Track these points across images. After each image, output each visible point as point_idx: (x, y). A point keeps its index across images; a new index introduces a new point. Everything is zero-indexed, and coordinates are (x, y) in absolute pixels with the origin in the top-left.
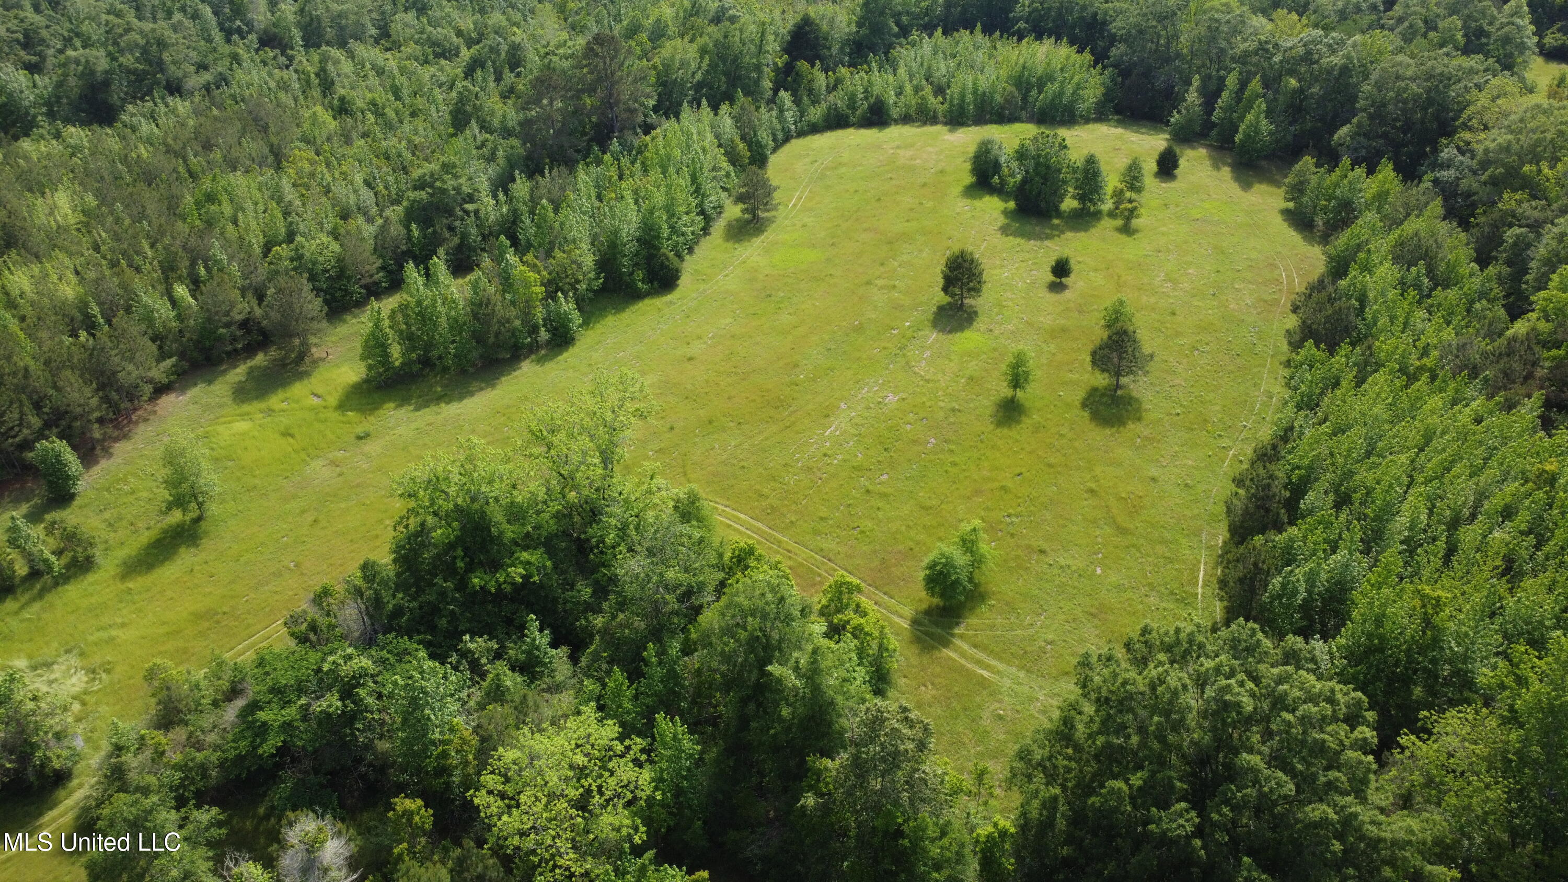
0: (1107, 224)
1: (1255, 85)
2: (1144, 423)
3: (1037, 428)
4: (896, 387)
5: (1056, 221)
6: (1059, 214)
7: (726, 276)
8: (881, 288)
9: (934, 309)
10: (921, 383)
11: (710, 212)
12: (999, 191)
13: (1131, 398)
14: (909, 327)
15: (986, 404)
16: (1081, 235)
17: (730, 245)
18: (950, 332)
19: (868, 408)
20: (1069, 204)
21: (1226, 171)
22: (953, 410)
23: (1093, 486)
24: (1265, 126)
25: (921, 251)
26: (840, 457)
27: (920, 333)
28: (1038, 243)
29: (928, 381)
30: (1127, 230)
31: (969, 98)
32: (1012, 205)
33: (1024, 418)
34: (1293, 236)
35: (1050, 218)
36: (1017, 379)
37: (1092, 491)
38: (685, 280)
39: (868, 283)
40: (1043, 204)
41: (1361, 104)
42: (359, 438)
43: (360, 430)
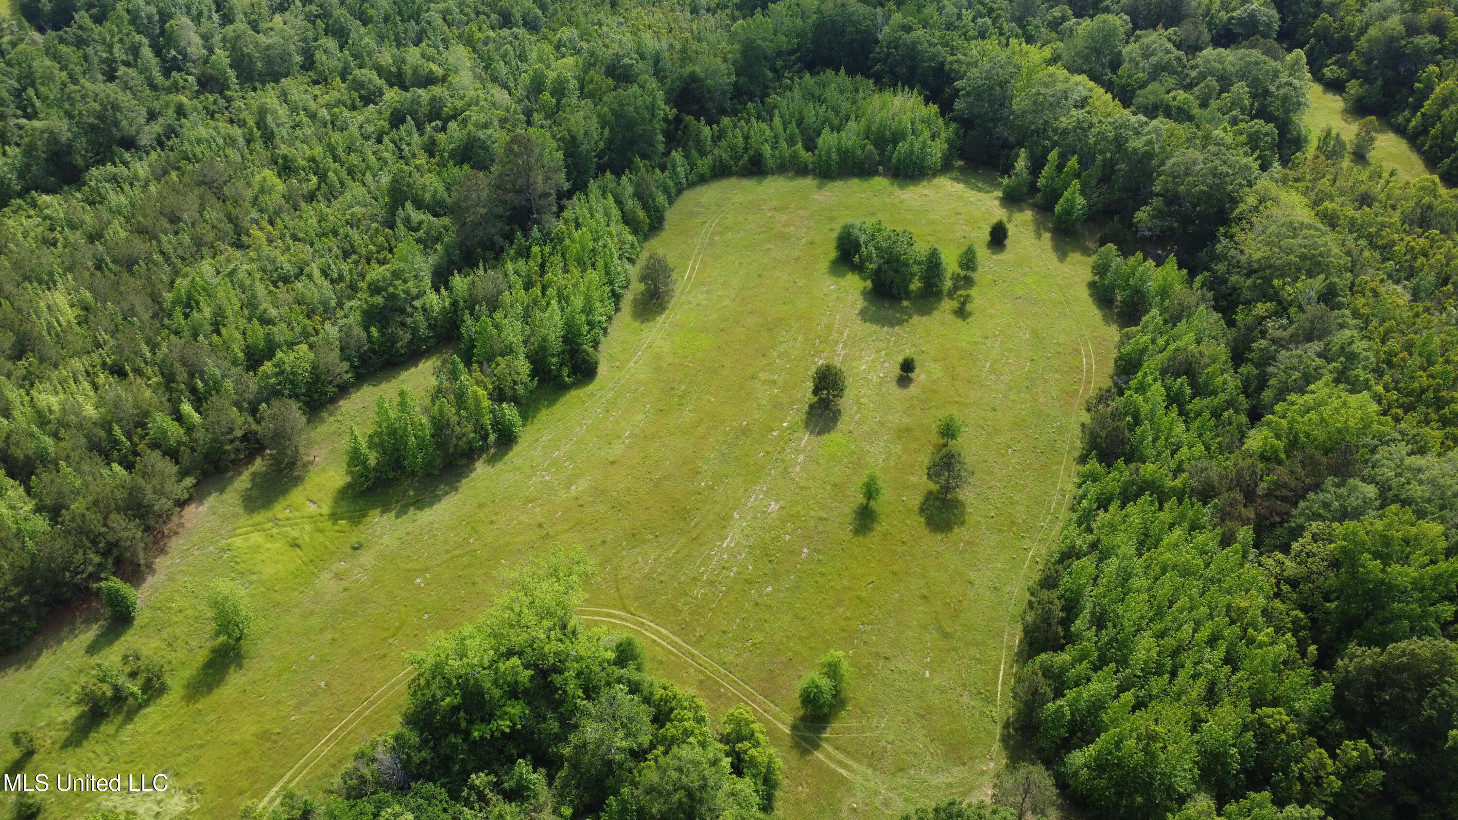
0: (948, 305)
1: (1073, 162)
2: (967, 526)
3: (885, 535)
4: (778, 494)
5: (905, 303)
6: (907, 295)
7: (636, 362)
8: (764, 383)
9: (806, 408)
10: (797, 491)
11: (619, 291)
12: (859, 269)
13: (958, 501)
14: (787, 428)
15: (847, 509)
16: (924, 318)
17: (637, 324)
18: (820, 433)
19: (755, 518)
20: (915, 285)
21: (1047, 236)
22: (821, 519)
23: (925, 592)
24: (1080, 201)
25: (795, 339)
26: (735, 569)
27: (796, 435)
28: (890, 330)
29: (802, 488)
30: (961, 313)
31: (834, 156)
32: (869, 284)
33: (876, 526)
34: (1094, 313)
35: (900, 300)
36: (871, 492)
37: (924, 597)
38: (603, 370)
39: (753, 377)
40: (895, 291)
41: (1157, 188)
42: (355, 549)
43: (353, 540)
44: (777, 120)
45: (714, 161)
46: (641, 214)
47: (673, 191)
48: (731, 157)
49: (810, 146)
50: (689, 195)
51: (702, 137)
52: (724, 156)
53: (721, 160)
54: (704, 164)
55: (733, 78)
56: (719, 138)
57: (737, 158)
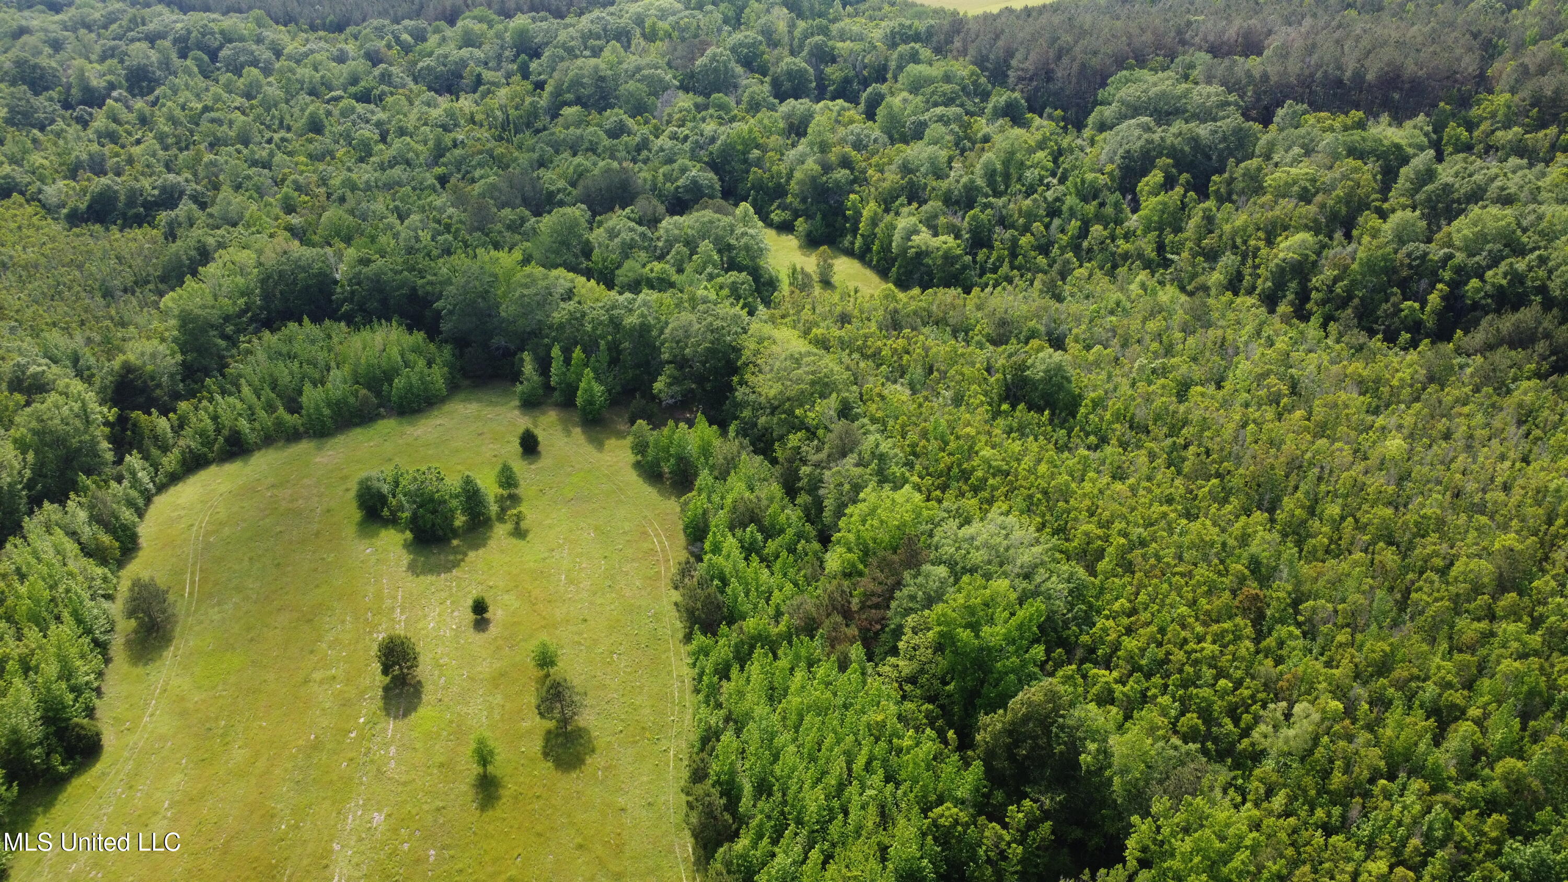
0: (500, 531)
1: (577, 353)
2: (598, 752)
3: (516, 798)
4: (378, 803)
5: (455, 542)
6: (455, 533)
7: (152, 715)
8: (321, 682)
9: (380, 693)
10: (400, 789)
11: (103, 638)
12: (393, 521)
13: (580, 729)
14: (365, 724)
15: (464, 786)
16: (481, 552)
17: (140, 670)
18: (405, 715)
19: (360, 840)
20: (460, 520)
21: (578, 430)
22: (438, 809)
23: (579, 840)
24: (598, 389)
25: (343, 622)
27: (378, 727)
28: (448, 575)
29: (405, 784)
30: (519, 533)
31: (326, 412)
32: (408, 535)
33: (502, 792)
34: (649, 492)
35: (448, 541)
36: (484, 757)
37: (580, 847)
38: (109, 740)
39: (306, 681)
40: (441, 533)
41: (666, 356)
44: (246, 390)
45: (183, 453)
46: (106, 539)
47: (141, 502)
48: (202, 444)
49: (294, 407)
50: (162, 502)
51: (159, 431)
52: (193, 445)
53: (191, 451)
54: (170, 461)
55: (179, 357)
56: (181, 427)
57: (208, 443)
